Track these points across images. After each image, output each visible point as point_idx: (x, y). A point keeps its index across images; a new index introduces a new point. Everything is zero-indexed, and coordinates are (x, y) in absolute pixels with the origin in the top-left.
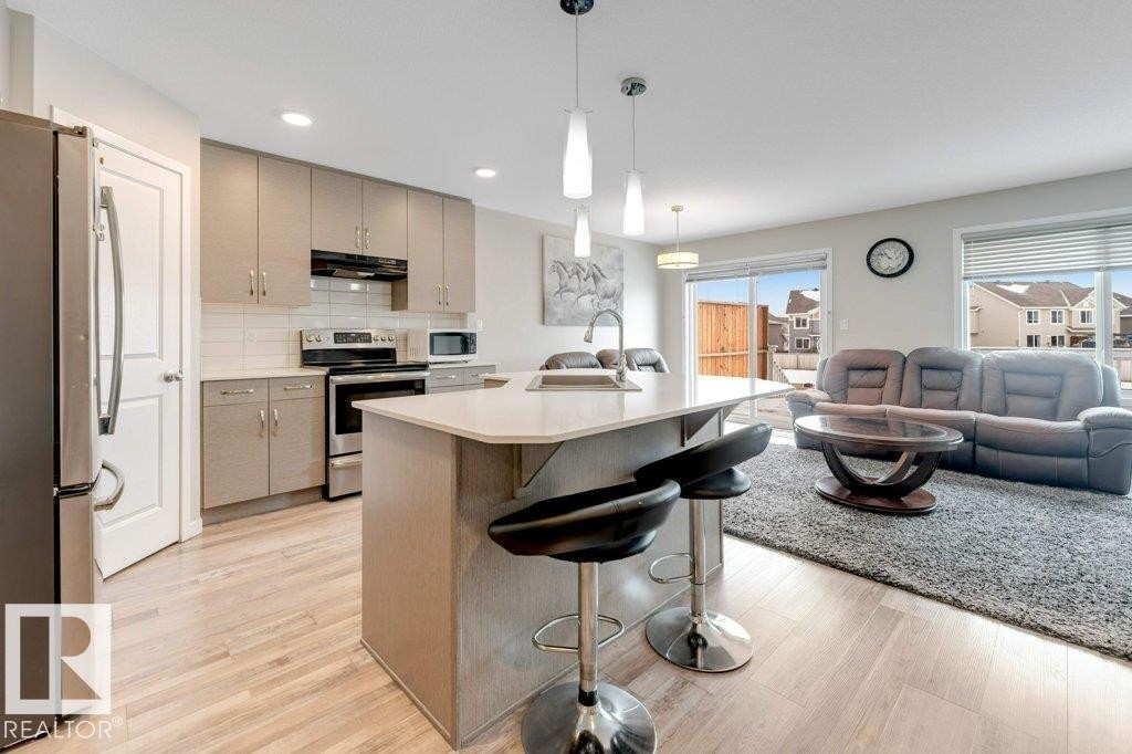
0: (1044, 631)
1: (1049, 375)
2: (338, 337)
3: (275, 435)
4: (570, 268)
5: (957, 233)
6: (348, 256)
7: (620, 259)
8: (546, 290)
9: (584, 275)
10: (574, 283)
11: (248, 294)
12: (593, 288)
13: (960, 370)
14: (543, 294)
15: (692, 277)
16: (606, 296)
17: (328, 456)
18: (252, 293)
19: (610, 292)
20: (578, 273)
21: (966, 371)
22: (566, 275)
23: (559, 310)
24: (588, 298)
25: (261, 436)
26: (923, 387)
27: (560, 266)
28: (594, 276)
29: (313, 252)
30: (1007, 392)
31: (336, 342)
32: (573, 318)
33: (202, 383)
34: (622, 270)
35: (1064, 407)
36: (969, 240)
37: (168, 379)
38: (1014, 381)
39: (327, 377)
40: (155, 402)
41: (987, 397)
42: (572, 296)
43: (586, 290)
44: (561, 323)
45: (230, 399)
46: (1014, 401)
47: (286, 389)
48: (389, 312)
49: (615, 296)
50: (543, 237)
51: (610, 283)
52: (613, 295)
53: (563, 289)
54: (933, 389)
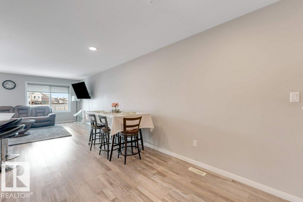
0: (53, 139)
1: (42, 109)
5: (26, 82)
13: (27, 110)
21: (28, 110)
26: (19, 114)
30: (37, 113)
35: (46, 114)
36: (28, 84)
38: (38, 111)
41: (33, 114)
46: (38, 114)
54: (21, 114)
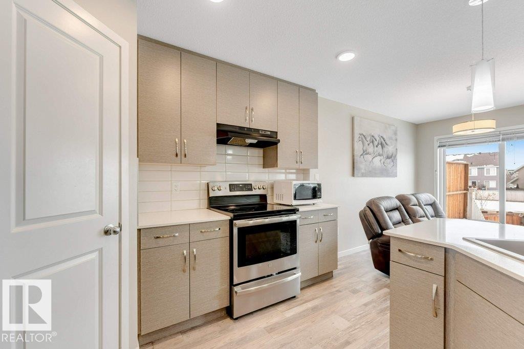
2: (232, 187)
3: (194, 269)
4: (368, 139)
6: (241, 128)
7: (395, 134)
8: (355, 153)
9: (376, 143)
10: (371, 149)
11: (174, 156)
12: (381, 152)
14: (353, 156)
15: (443, 144)
16: (388, 157)
17: (232, 284)
18: (177, 155)
19: (390, 155)
20: (373, 142)
22: (366, 143)
23: (362, 166)
24: (378, 158)
25: (184, 271)
27: (363, 137)
28: (381, 144)
29: (218, 125)
31: (230, 191)
32: (370, 172)
33: (139, 230)
34: (396, 140)
37: (107, 232)
39: (231, 222)
40: (95, 255)
42: (369, 157)
43: (377, 153)
44: (363, 175)
45: (161, 242)
47: (201, 232)
48: (262, 170)
49: (392, 157)
50: (353, 119)
51: (390, 149)
52: (391, 157)
53: (365, 152)
